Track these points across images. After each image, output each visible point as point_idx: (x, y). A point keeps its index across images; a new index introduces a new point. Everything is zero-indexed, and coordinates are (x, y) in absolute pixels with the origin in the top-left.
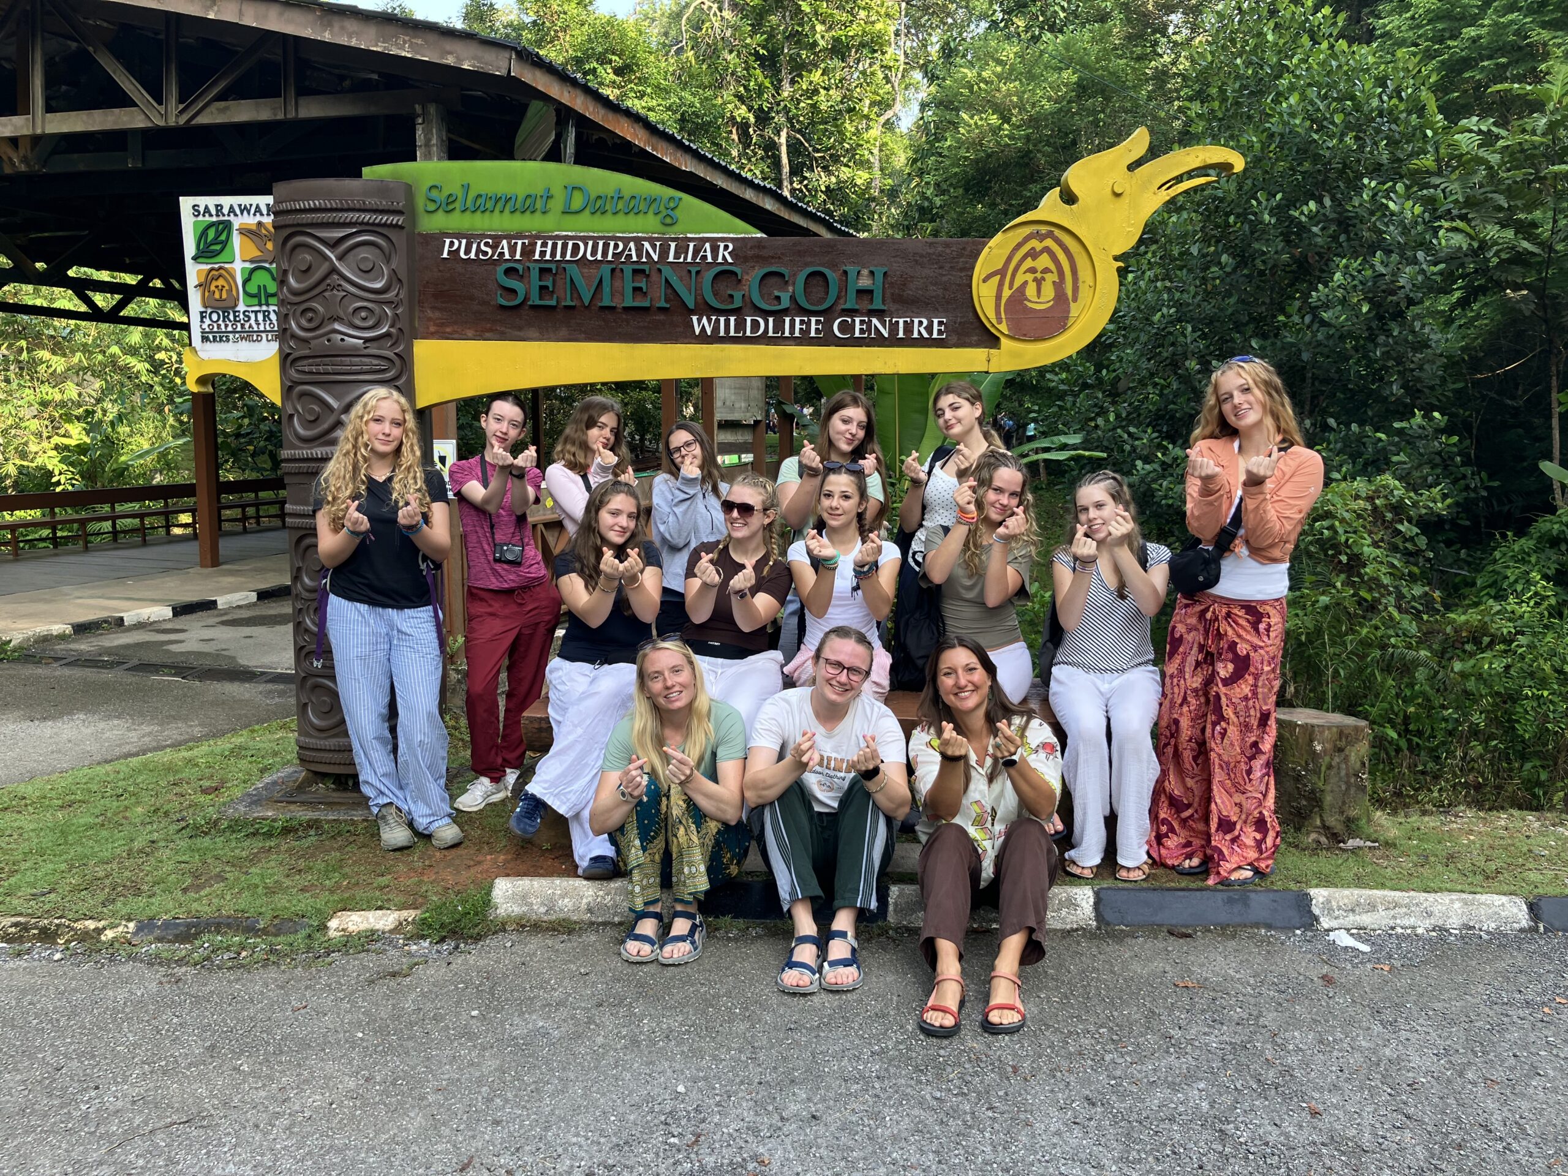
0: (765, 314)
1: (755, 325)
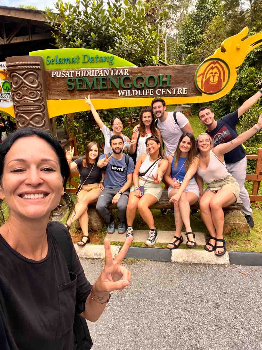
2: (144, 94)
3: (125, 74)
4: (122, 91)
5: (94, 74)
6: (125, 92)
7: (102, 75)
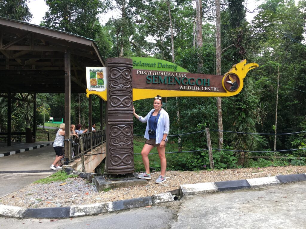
0: (191, 86)
1: (190, 88)
2: (195, 89)
3: (184, 76)
4: (181, 87)
5: (165, 75)
6: (184, 87)
7: (170, 76)
